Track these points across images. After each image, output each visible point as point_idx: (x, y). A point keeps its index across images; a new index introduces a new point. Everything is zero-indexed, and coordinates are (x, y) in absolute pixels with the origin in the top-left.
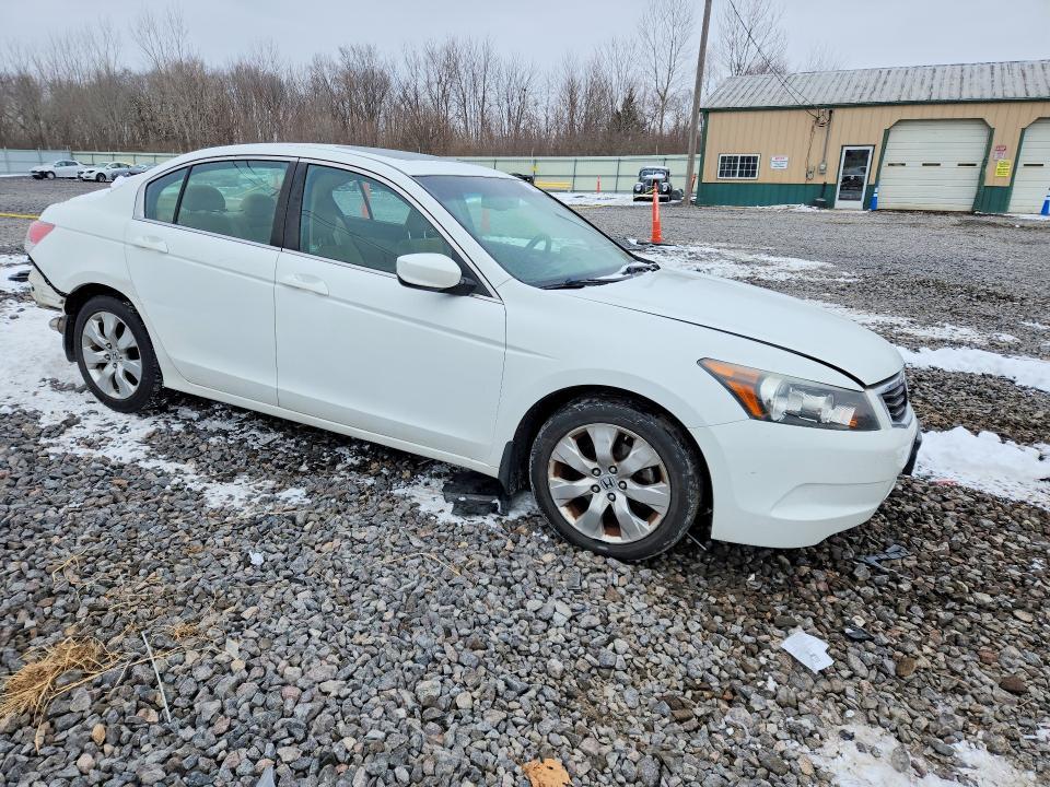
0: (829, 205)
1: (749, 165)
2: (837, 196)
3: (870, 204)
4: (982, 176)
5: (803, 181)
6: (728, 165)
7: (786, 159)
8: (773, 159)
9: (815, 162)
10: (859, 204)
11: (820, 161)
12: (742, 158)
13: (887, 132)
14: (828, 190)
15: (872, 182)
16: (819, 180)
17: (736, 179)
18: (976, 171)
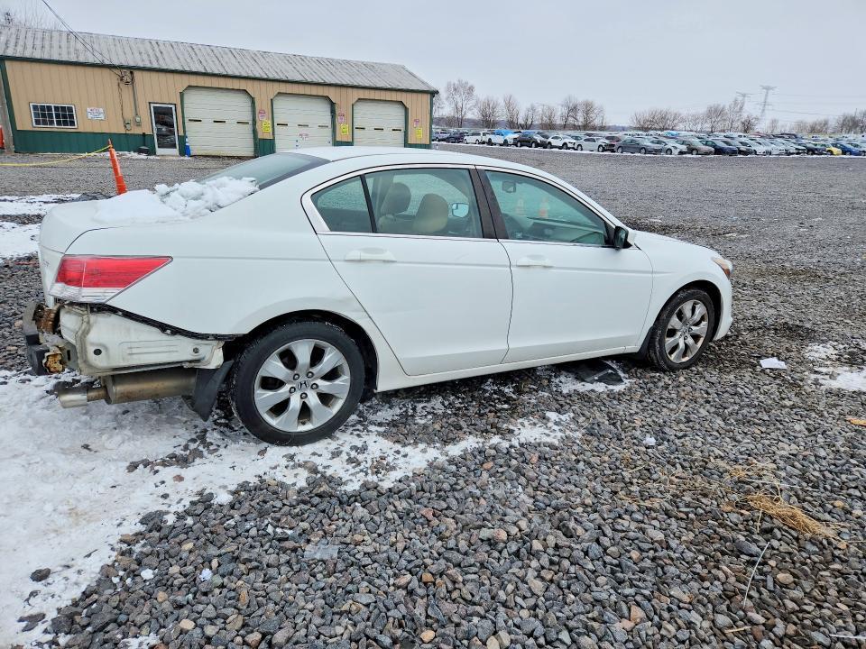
0: (151, 152)
1: (66, 115)
2: (156, 146)
3: (185, 151)
4: (255, 132)
5: (123, 131)
6: (43, 113)
7: (101, 110)
8: (89, 110)
9: (129, 115)
10: (175, 151)
11: (134, 114)
12: (56, 108)
13: (182, 95)
14: (147, 139)
15: (181, 133)
16: (138, 131)
17: (55, 127)
18: (249, 128)
